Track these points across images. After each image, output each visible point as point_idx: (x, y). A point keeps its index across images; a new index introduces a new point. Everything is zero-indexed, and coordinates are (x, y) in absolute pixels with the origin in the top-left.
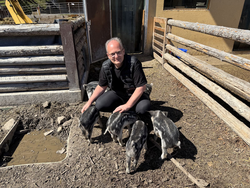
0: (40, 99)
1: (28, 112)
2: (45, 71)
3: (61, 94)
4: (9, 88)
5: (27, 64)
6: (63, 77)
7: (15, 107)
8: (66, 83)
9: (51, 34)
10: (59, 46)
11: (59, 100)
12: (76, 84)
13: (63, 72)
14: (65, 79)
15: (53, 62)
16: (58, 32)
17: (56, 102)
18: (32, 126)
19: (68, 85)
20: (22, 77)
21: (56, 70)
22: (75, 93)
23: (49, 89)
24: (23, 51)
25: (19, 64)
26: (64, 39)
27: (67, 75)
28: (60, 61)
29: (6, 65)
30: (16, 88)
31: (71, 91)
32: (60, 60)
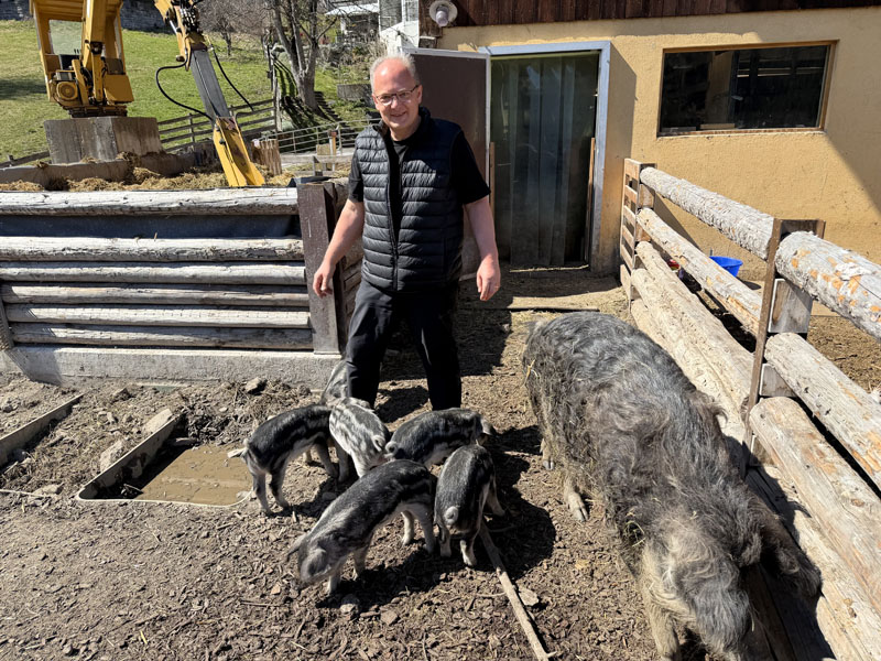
0: (243, 369)
1: (208, 398)
2: (260, 300)
3: (292, 362)
4: (176, 338)
5: (222, 281)
6: (300, 318)
7: (185, 385)
8: (307, 334)
9: (278, 212)
10: (294, 241)
11: (286, 377)
12: (330, 339)
13: (301, 304)
14: (305, 322)
15: (279, 278)
16: (294, 208)
17: (278, 382)
18: (207, 433)
19: (310, 339)
20: (209, 311)
21: (285, 300)
22: (327, 361)
23: (267, 345)
24: (214, 250)
25: (203, 281)
26: (306, 224)
27: (309, 314)
28: (294, 278)
29: (176, 281)
30: (192, 339)
31: (317, 357)
32: (294, 275)
